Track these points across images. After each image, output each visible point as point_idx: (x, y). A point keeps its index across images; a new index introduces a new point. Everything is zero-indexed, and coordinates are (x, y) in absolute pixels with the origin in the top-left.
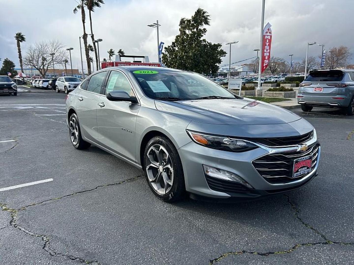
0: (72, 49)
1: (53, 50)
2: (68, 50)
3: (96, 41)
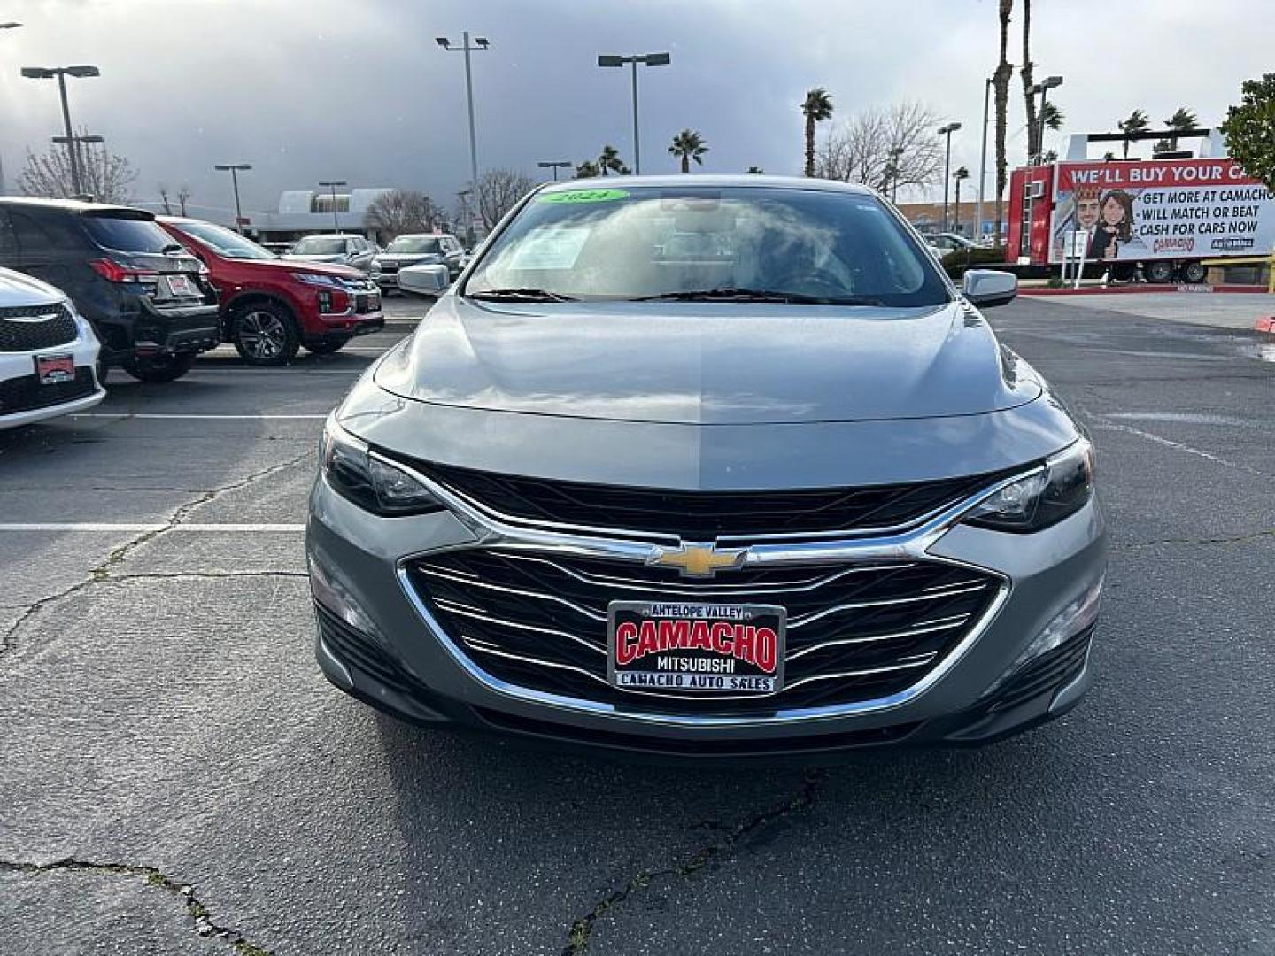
0: (956, 127)
1: (900, 135)
2: (943, 131)
3: (1038, 89)
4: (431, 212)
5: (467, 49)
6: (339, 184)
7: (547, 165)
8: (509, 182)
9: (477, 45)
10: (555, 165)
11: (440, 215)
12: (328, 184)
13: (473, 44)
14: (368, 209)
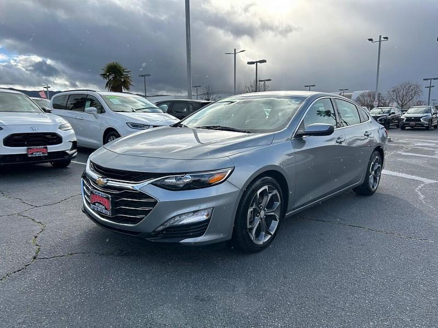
4: (380, 99)
5: (380, 41)
6: (346, 90)
7: (427, 79)
8: (410, 87)
9: (384, 40)
10: (431, 79)
11: (383, 99)
12: (342, 90)
13: (382, 39)
14: (357, 98)
